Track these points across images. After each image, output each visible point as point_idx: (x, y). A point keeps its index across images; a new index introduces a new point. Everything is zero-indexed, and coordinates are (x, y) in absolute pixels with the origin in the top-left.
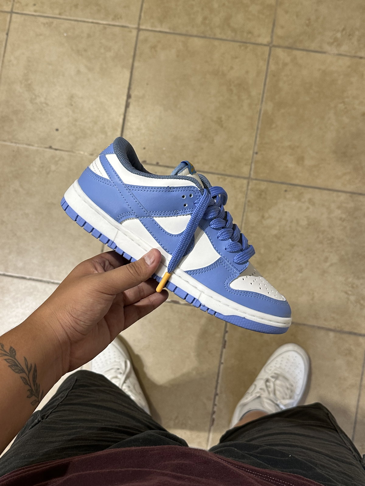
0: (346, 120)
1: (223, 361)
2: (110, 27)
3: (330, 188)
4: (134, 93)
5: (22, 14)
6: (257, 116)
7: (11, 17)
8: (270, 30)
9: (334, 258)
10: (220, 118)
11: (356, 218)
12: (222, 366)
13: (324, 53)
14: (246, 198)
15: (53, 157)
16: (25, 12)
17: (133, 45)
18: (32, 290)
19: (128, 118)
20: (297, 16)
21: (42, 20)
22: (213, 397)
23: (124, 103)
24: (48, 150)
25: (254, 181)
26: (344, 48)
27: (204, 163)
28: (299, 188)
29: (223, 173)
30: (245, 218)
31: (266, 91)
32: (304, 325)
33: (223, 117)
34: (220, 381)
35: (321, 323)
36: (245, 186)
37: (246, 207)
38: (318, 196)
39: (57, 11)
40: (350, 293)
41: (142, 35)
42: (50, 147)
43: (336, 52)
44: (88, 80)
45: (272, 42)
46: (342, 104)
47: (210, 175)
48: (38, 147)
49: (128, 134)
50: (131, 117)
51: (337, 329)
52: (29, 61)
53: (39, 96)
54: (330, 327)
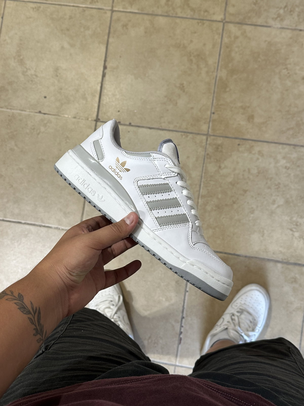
0: (289, 83)
1: (188, 289)
2: (89, 9)
3: (276, 141)
4: (109, 65)
6: (213, 81)
7: (5, 3)
8: (223, 9)
9: (281, 201)
10: (182, 84)
11: (299, 166)
12: (187, 294)
13: (270, 27)
14: (205, 151)
15: (42, 120)
17: (108, 24)
18: (26, 233)
19: (105, 86)
21: (31, 5)
22: (180, 320)
23: (101, 73)
24: (38, 114)
25: (212, 137)
26: (286, 23)
27: (169, 123)
28: (250, 142)
29: (185, 130)
30: (204, 168)
31: (220, 61)
32: (256, 258)
33: (185, 83)
34: (185, 307)
35: (270, 256)
36: (204, 141)
37: (206, 158)
38: (266, 148)
40: (294, 230)
41: (115, 15)
42: (40, 112)
43: (279, 26)
44: (71, 54)
45: (225, 19)
46: (286, 70)
47: (175, 132)
48: (30, 112)
49: (105, 99)
50: (107, 85)
51: (284, 261)
52: (21, 40)
53: (29, 69)
54: (278, 259)
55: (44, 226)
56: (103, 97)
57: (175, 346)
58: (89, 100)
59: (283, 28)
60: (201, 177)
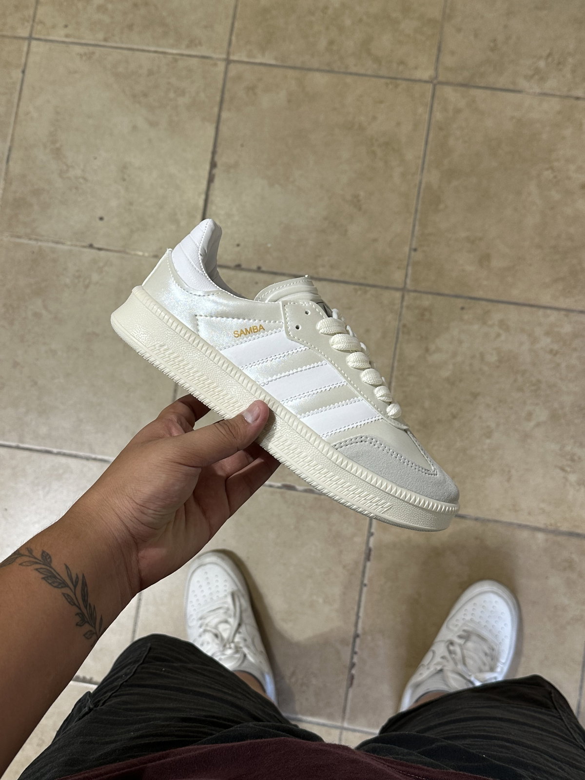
0: (556, 196)
1: (366, 581)
2: (185, 58)
3: (532, 302)
4: (220, 160)
5: (46, 41)
6: (415, 192)
7: (29, 45)
8: (434, 58)
9: (542, 415)
10: (356, 196)
11: (575, 350)
12: (365, 589)
13: (520, 92)
14: (400, 320)
15: (95, 261)
16: (51, 38)
17: (220, 86)
18: (61, 471)
19: (211, 198)
20: (476, 36)
21: (78, 49)
22: (351, 640)
23: (206, 174)
24: (87, 250)
25: (412, 294)
26: (551, 84)
27: (332, 267)
28: (484, 303)
29: (362, 281)
30: (398, 352)
31: (428, 153)
32: (496, 521)
33: (362, 194)
34: (361, 614)
35: (523, 519)
36: (398, 301)
37: (401, 335)
38: (513, 315)
39: (101, 35)
40: (568, 469)
41: (234, 70)
42: (91, 246)
43: (538, 90)
44: (150, 141)
45: (436, 77)
46: (550, 171)
47: (342, 285)
48: (72, 245)
50: (217, 197)
51: (550, 527)
52: (57, 113)
53: (73, 167)
54: (538, 525)
55: (95, 459)
57: (342, 692)
58: (183, 223)
59: (545, 94)
60: (393, 367)
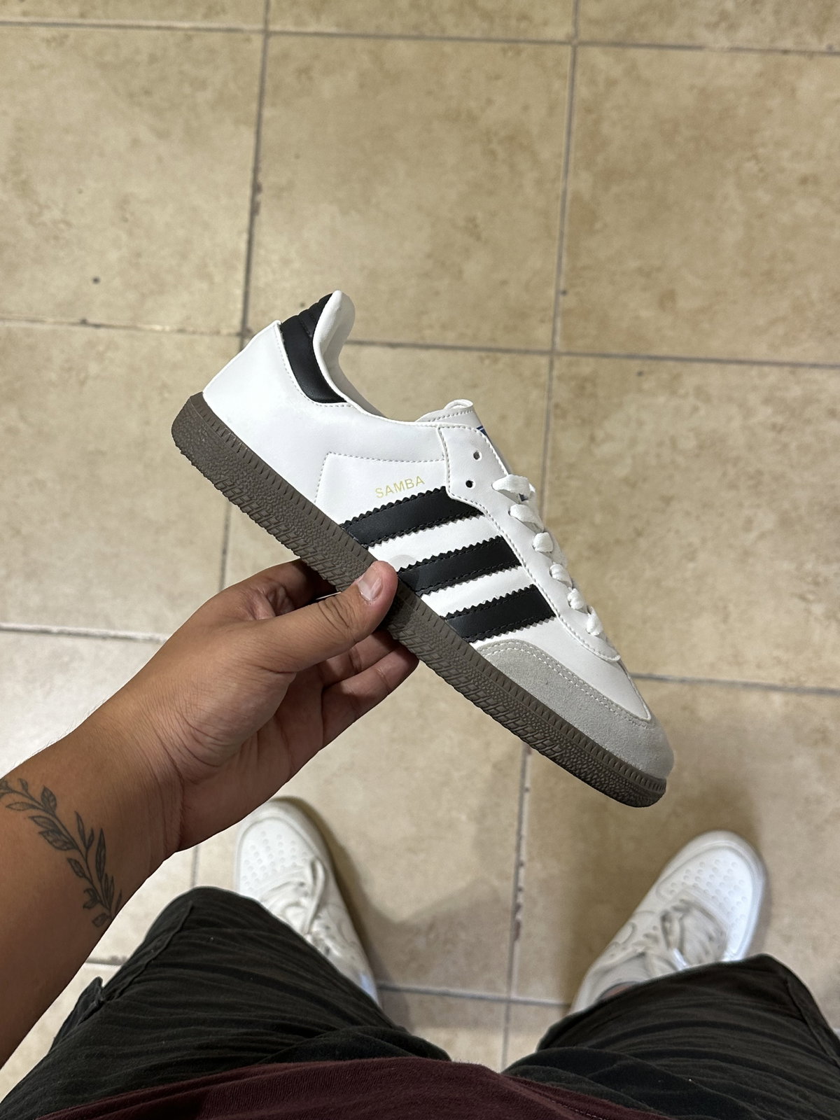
0: (764, 197)
1: (528, 785)
2: (202, 33)
3: (741, 357)
4: (266, 181)
6: (557, 206)
8: (571, 9)
9: (767, 520)
10: (472, 220)
11: (808, 422)
12: (527, 796)
13: (700, 48)
14: (549, 398)
15: (91, 344)
17: (257, 70)
18: (66, 659)
19: (257, 238)
21: (41, 32)
22: (512, 871)
23: (247, 205)
24: (79, 329)
25: (565, 359)
26: (745, 34)
27: (444, 327)
28: (671, 364)
29: (490, 345)
30: (550, 444)
31: (572, 148)
32: (711, 682)
33: (480, 215)
34: (525, 832)
35: (750, 675)
36: (545, 371)
37: (552, 420)
38: (715, 378)
39: (75, 10)
40: (811, 597)
41: (276, 46)
42: (84, 322)
43: (727, 44)
44: (160, 159)
45: (576, 34)
46: (753, 162)
47: (461, 353)
48: (55, 323)
49: (262, 276)
50: (265, 235)
51: (790, 685)
52: (20, 129)
53: (48, 207)
54: (771, 682)
55: (115, 638)
56: (257, 271)
57: (505, 947)
58: (218, 279)
59: (738, 49)
60: (544, 469)
